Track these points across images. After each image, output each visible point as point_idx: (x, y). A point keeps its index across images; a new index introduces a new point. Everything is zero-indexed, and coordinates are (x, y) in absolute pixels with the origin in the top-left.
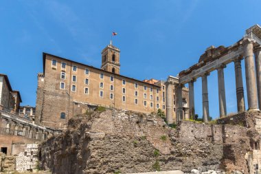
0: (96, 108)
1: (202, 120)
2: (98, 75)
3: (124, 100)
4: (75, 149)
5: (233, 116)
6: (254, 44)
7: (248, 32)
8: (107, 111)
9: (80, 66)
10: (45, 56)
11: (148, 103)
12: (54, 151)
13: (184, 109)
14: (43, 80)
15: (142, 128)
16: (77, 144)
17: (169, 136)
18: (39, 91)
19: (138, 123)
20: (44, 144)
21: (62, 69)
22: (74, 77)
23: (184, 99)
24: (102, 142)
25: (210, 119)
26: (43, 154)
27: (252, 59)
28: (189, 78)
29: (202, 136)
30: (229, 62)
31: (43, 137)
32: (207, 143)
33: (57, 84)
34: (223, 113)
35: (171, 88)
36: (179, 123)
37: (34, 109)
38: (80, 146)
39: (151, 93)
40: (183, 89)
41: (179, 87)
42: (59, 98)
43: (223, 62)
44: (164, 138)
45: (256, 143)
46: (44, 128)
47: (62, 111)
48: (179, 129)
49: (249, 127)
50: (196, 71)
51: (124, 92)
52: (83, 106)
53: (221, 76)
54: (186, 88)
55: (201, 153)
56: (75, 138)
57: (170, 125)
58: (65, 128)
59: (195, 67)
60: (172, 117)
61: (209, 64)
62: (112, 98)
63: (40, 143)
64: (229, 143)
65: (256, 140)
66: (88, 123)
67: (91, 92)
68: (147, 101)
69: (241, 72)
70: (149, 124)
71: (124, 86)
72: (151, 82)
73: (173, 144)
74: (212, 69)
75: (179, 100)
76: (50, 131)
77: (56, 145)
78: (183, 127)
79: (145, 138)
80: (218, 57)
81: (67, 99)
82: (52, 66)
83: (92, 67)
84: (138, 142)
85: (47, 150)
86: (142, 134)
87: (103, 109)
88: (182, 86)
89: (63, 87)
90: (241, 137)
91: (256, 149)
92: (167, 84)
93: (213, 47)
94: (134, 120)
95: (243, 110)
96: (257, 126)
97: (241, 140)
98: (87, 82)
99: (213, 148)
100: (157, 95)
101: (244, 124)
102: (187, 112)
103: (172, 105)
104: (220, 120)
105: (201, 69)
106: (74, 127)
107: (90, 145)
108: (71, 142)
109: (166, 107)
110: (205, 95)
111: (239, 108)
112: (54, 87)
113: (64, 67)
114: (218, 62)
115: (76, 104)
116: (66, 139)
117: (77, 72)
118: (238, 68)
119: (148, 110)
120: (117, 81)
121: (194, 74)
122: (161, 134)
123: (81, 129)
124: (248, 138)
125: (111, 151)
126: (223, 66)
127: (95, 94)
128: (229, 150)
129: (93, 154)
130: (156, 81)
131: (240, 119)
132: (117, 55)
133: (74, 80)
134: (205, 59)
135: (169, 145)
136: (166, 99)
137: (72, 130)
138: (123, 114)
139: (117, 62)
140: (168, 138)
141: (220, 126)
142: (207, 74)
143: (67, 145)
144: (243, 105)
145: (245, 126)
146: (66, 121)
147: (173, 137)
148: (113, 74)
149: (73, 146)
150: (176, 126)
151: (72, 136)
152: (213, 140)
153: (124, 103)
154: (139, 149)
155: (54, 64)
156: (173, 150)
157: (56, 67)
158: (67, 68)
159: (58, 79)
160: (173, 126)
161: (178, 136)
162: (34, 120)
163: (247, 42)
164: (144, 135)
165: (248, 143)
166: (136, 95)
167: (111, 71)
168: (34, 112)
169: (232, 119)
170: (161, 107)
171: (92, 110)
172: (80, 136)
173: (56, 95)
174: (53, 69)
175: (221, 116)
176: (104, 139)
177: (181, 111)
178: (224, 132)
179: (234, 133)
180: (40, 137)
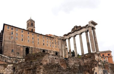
10: (4, 25)
21: (12, 30)
22: (17, 34)
28: (68, 37)
41: (64, 41)
42: (10, 43)
43: (81, 32)
47: (12, 49)
53: (81, 38)
81: (14, 43)
89: (12, 38)
105: (73, 34)
110: (75, 44)
112: (8, 38)
115: (18, 45)
118: (87, 35)
119: (49, 48)
121: (70, 36)
127: (26, 41)
134: (74, 31)
142: (75, 36)
146: (14, 53)
152: (80, 64)
167: (31, 30)
169: (86, 55)
173: (9, 41)
174: (8, 30)
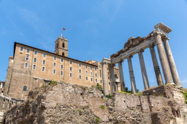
0: (50, 82)
1: (131, 92)
2: (52, 57)
3: (71, 76)
4: (32, 117)
5: (155, 89)
6: (161, 35)
7: (155, 27)
8: (59, 85)
9: (40, 51)
10: (16, 44)
11: (89, 78)
12: (16, 118)
13: (117, 83)
14: (12, 61)
15: (85, 98)
16: (35, 112)
17: (107, 105)
18: (9, 70)
19: (81, 94)
20: (8, 112)
21: (27, 53)
22: (35, 59)
23: (116, 75)
24: (54, 111)
25: (137, 91)
26: (6, 121)
27: (162, 45)
28: (118, 59)
29: (133, 106)
30: (146, 47)
31: (8, 106)
32: (138, 112)
33: (23, 64)
34: (147, 87)
35: (106, 67)
36: (114, 95)
37: (4, 83)
38: (37, 114)
39: (91, 71)
40: (114, 67)
41: (111, 66)
42: (23, 75)
43: (141, 48)
44: (102, 107)
45: (177, 112)
46: (10, 99)
47: (24, 85)
48: (114, 100)
49: (169, 98)
50: (122, 54)
51: (71, 70)
52: (40, 81)
53: (141, 58)
54: (117, 66)
55: (134, 120)
56: (33, 107)
57: (107, 96)
58: (26, 99)
59: (121, 52)
60: (108, 90)
61: (131, 49)
62: (62, 74)
63: (5, 111)
64: (155, 112)
65: (176, 109)
66: (44, 95)
67: (47, 70)
68: (89, 77)
69: (155, 55)
70: (91, 95)
71: (71, 65)
72: (90, 63)
73: (110, 113)
74: (134, 53)
75: (112, 76)
76: (14, 101)
77: (18, 113)
78: (117, 98)
79: (88, 107)
80: (138, 45)
81: (29, 75)
82: (20, 51)
83: (48, 52)
84: (82, 111)
85: (10, 117)
86: (85, 104)
87: (55, 83)
88: (114, 65)
89: (26, 66)
90: (164, 106)
91: (178, 117)
92: (102, 64)
93: (133, 38)
94: (79, 92)
95: (162, 84)
96: (175, 97)
97: (164, 109)
98: (44, 63)
99: (143, 116)
100: (96, 72)
101: (165, 95)
102: (119, 85)
103: (107, 80)
104: (145, 92)
105: (126, 53)
106: (33, 98)
107: (44, 114)
108: (29, 110)
109: (103, 81)
110: (131, 72)
111: (158, 82)
112: (20, 66)
113: (28, 52)
114: (138, 48)
115: (36, 79)
116: (26, 108)
117: (38, 55)
118: (153, 52)
119: (89, 84)
120: (66, 62)
121: (121, 56)
122: (100, 104)
123: (38, 100)
124: (169, 107)
125: (61, 118)
126: (142, 51)
127: (49, 72)
128: (156, 117)
129: (47, 121)
130: (94, 62)
131: (161, 91)
132: (66, 43)
133: (35, 61)
134: (128, 46)
135: (107, 113)
136: (102, 75)
137: (31, 100)
138: (70, 87)
139: (66, 48)
140: (106, 108)
141: (146, 97)
142: (131, 56)
143: (27, 113)
144: (161, 80)
145: (166, 97)
146: (27, 93)
147: (110, 107)
148: (63, 57)
149: (31, 114)
150: (111, 97)
151: (31, 105)
152: (142, 109)
153: (71, 79)
154: (83, 117)
155: (21, 50)
156: (111, 117)
157: (23, 52)
158: (31, 53)
159: (24, 60)
160: (109, 97)
161: (114, 106)
162: (2, 92)
163: (156, 34)
164: (86, 105)
165: (170, 112)
166: (80, 72)
167: (61, 55)
168: (3, 85)
169: (154, 91)
170: (99, 82)
171: (47, 84)
172: (37, 106)
173: (21, 72)
174: (21, 53)
175: (145, 89)
176: (55, 108)
177: (114, 84)
178: (149, 102)
179: (158, 103)
180: (6, 106)
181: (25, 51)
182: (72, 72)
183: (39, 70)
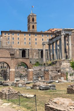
0: (23, 50)
2: (23, 35)
3: (36, 44)
9: (15, 33)
10: (2, 32)
22: (13, 38)
33: (7, 42)
51: (36, 40)
52: (17, 50)
62: (30, 44)
67: (20, 43)
71: (36, 37)
82: (5, 36)
89: (9, 43)
98: (18, 39)
112: (5, 44)
117: (14, 36)
120: (32, 35)
127: (22, 44)
133: (13, 39)
153: (36, 46)
155: (5, 35)
157: (6, 36)
158: (10, 35)
159: (7, 40)
181: (7, 35)
182: (37, 41)
183: (16, 44)
